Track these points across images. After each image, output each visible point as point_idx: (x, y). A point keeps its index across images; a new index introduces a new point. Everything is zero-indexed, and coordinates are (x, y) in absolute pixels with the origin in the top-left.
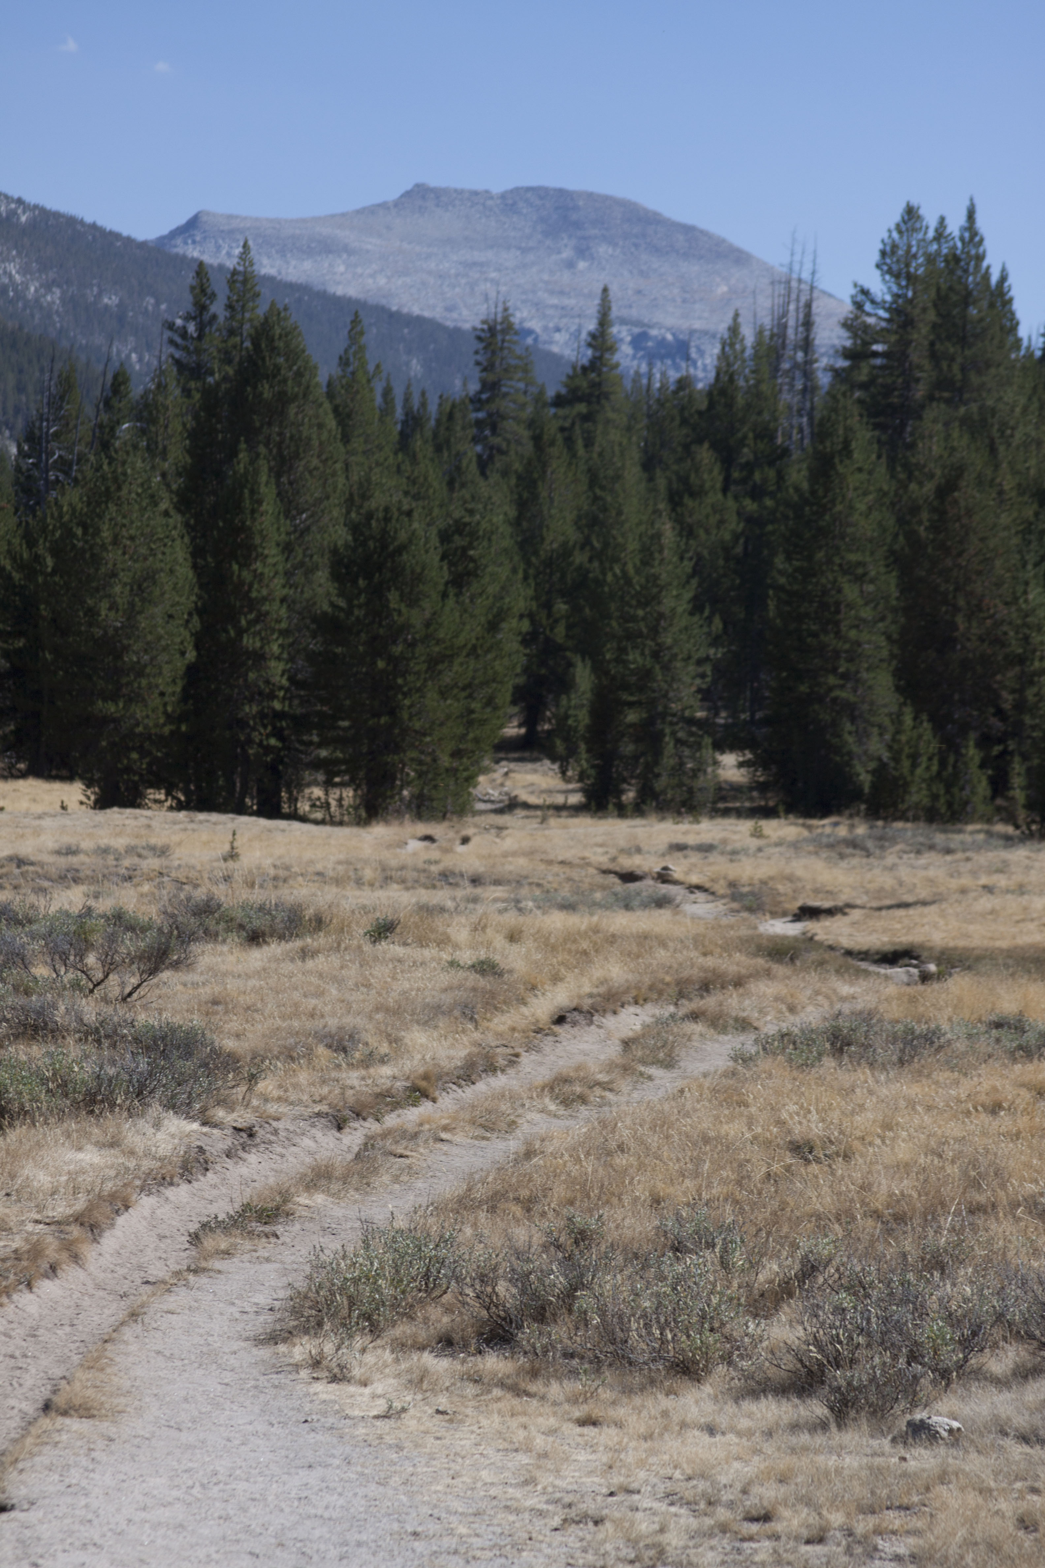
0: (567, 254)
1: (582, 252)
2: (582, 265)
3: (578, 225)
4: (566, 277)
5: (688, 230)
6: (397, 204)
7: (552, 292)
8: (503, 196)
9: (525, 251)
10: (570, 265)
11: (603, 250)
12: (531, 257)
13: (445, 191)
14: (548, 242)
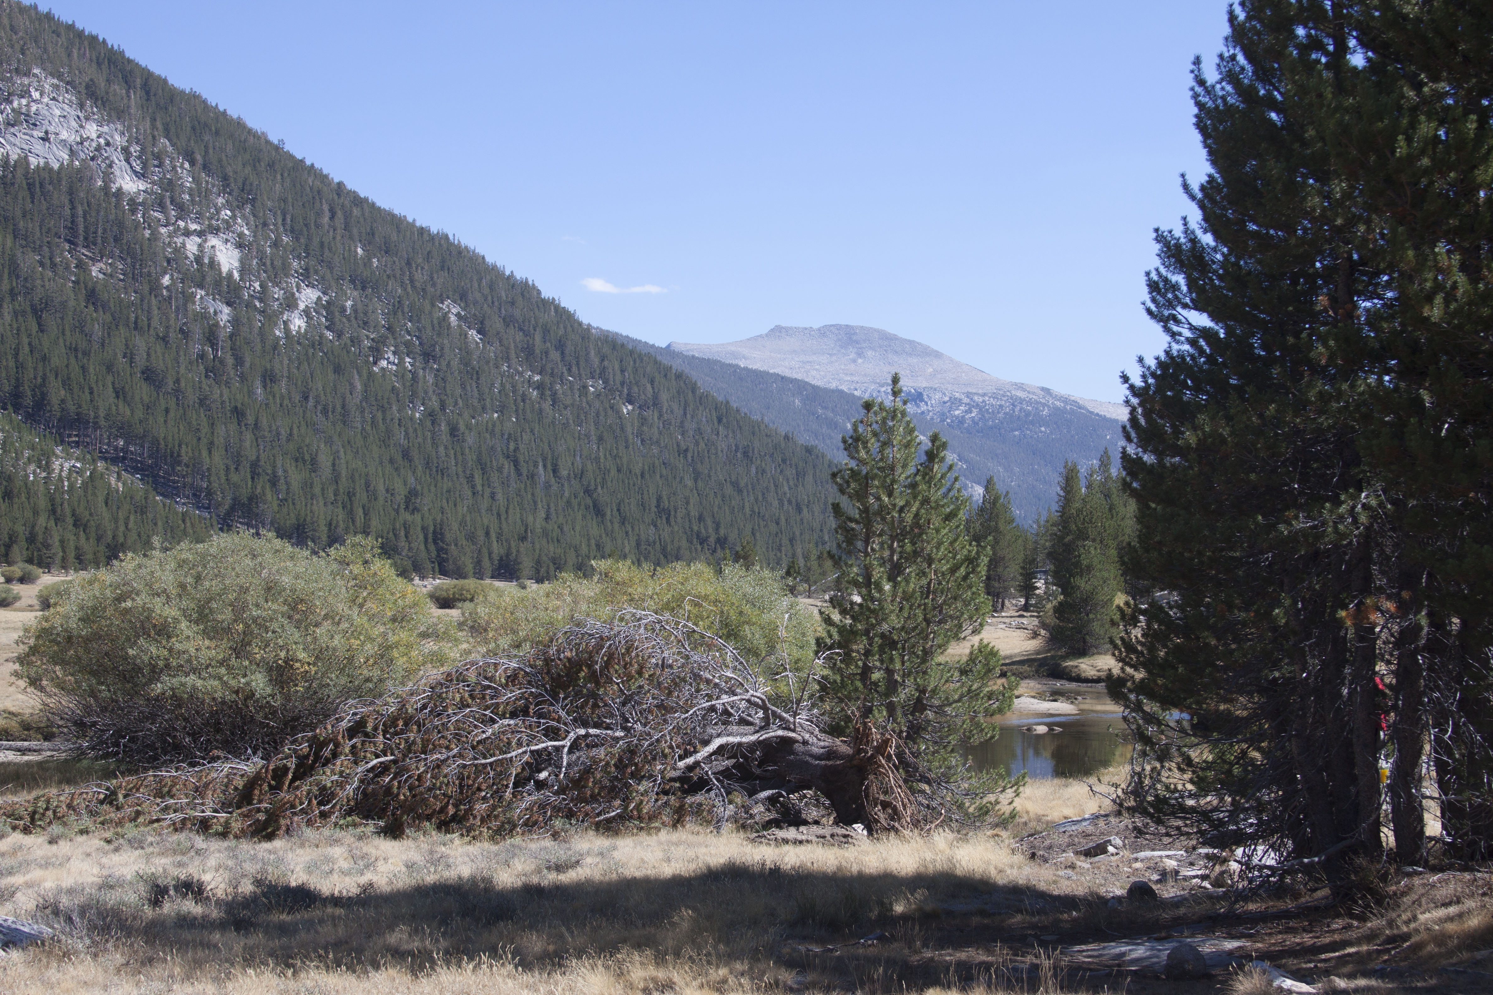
0: (852, 356)
1: (860, 355)
2: (860, 361)
3: (857, 342)
4: (852, 367)
5: (911, 342)
6: (767, 335)
7: (846, 374)
8: (819, 330)
9: (830, 355)
10: (854, 361)
11: (870, 353)
12: (834, 358)
13: (791, 328)
14: (843, 351)
